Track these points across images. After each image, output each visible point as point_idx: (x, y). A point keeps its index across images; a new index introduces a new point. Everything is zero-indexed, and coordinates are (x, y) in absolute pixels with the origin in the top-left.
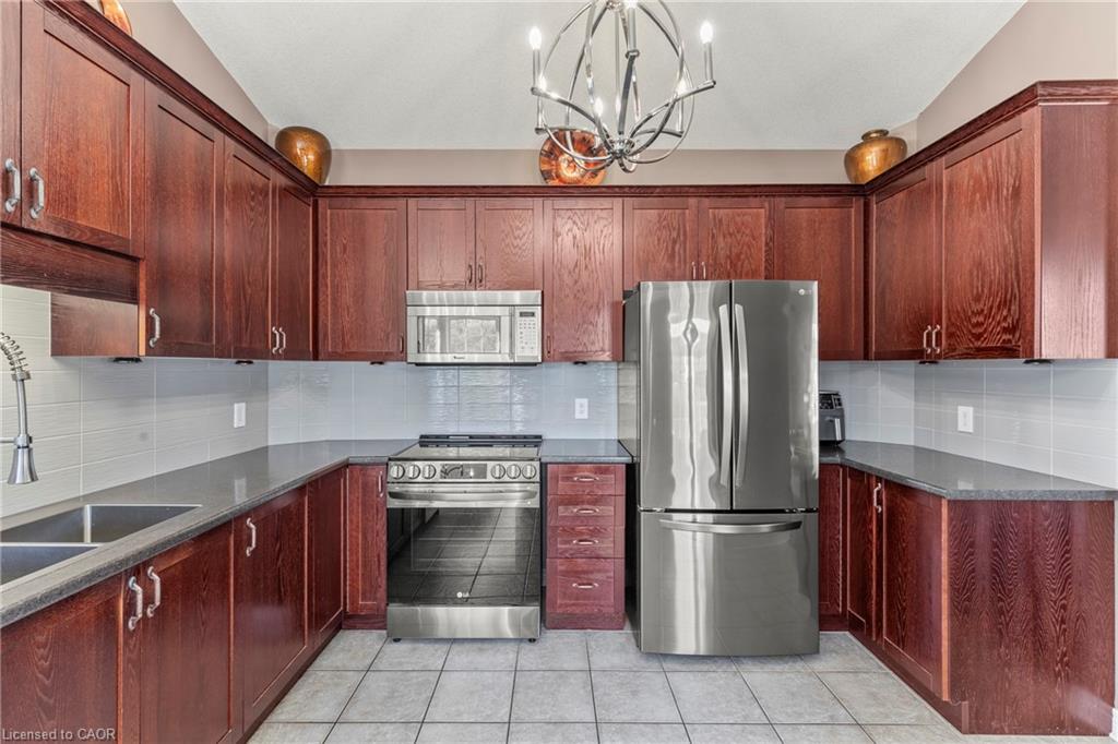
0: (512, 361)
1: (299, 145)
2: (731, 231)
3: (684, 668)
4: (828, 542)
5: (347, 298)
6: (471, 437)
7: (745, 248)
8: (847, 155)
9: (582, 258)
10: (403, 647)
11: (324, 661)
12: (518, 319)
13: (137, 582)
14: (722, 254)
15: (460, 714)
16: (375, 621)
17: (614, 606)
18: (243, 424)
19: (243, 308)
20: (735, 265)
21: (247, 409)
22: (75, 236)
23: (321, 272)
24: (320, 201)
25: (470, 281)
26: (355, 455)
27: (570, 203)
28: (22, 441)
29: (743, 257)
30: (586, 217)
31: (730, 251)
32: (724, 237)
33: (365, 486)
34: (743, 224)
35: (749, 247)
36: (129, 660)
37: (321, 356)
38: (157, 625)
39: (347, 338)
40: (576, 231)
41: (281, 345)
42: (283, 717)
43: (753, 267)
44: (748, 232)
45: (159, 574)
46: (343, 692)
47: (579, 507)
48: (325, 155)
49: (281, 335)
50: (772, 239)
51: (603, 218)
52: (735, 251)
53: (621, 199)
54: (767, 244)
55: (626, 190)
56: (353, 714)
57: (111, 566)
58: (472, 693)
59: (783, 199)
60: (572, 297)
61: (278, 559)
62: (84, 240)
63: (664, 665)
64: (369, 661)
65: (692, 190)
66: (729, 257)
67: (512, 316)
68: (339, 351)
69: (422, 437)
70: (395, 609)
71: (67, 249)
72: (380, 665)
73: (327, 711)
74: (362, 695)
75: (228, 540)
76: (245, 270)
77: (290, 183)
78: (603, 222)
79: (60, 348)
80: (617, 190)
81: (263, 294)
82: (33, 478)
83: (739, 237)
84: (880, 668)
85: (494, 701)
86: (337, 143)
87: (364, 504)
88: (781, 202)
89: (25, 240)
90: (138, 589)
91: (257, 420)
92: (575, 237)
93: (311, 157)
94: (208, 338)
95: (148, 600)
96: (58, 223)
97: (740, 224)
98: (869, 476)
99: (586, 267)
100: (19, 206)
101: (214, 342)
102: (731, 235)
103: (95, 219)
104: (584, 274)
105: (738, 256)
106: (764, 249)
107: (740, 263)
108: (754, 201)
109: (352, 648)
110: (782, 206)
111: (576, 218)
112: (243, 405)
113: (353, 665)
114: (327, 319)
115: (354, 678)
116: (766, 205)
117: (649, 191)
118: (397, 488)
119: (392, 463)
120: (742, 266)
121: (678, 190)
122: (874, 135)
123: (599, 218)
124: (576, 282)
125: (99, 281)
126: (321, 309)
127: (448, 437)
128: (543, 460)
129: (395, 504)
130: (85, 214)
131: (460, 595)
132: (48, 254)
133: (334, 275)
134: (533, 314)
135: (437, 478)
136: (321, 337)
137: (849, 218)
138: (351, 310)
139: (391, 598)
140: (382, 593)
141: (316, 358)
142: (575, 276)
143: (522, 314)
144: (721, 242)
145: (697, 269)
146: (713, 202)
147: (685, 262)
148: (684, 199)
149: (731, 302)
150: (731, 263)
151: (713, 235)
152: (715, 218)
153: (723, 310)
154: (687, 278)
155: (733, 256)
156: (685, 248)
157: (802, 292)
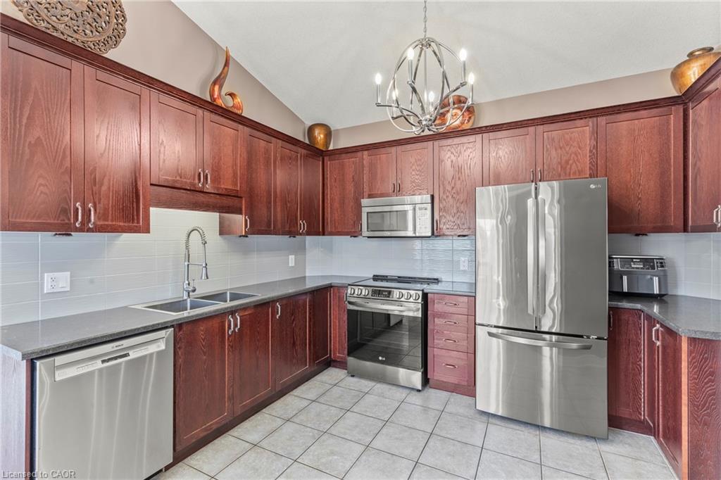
0: (414, 235)
1: (317, 132)
2: (561, 145)
3: (503, 424)
4: (631, 366)
5: (336, 205)
6: (399, 277)
7: (573, 155)
8: (672, 73)
9: (457, 173)
10: (354, 380)
11: (318, 378)
12: (418, 212)
13: (232, 317)
14: (555, 161)
15: (366, 411)
16: (342, 365)
17: (467, 381)
18: (293, 265)
19: (286, 213)
20: (565, 168)
21: (295, 259)
22: (220, 192)
23: (326, 192)
24: (325, 158)
25: (394, 191)
26: (335, 282)
27: (449, 141)
28: (204, 265)
29: (571, 162)
30: (459, 148)
31: (561, 159)
32: (556, 150)
33: (339, 297)
34: (571, 139)
35: (576, 154)
36: (229, 345)
37: (326, 233)
38: (239, 336)
39: (337, 224)
40: (453, 157)
41: (304, 229)
42: (295, 394)
43: (580, 168)
44: (575, 144)
45: (240, 317)
46: (321, 391)
47: (446, 320)
48: (329, 133)
49: (304, 224)
50: (596, 147)
51: (469, 148)
52: (564, 158)
53: (481, 135)
54: (591, 151)
55: (484, 129)
56: (321, 400)
57: (222, 309)
58: (376, 405)
59: (604, 118)
60: (450, 197)
61: (293, 323)
62: (223, 193)
63: (490, 419)
64: (337, 382)
65: (530, 122)
66: (560, 163)
67: (414, 209)
68: (333, 230)
69: (374, 276)
70: (351, 361)
71: (218, 197)
72: (340, 384)
73: (312, 396)
74: (328, 394)
75: (268, 309)
76: (287, 195)
77: (309, 152)
78: (469, 150)
79: (222, 233)
80: (477, 130)
81: (296, 206)
82: (207, 278)
83: (567, 149)
84: (664, 463)
85: (385, 411)
86: (334, 126)
87: (339, 306)
88: (602, 120)
89: (206, 196)
90: (232, 320)
91: (301, 264)
92: (452, 161)
93: (322, 136)
94: (269, 226)
95: (236, 325)
96: (214, 188)
97: (569, 139)
98: (654, 319)
99: (459, 179)
100: (203, 185)
101: (272, 228)
102: (561, 148)
103: (227, 185)
104: (458, 183)
105: (567, 162)
106: (588, 155)
107: (569, 166)
108: (579, 122)
109: (332, 375)
110: (604, 123)
111: (453, 150)
112: (293, 256)
113: (330, 382)
114: (328, 216)
115: (328, 387)
116: (591, 124)
117: (500, 127)
118: (352, 300)
119: (349, 287)
120: (570, 169)
121: (519, 124)
122: (697, 53)
123: (467, 148)
124: (453, 188)
125: (228, 207)
126: (326, 210)
127: (387, 276)
128: (425, 291)
129: (351, 307)
130: (223, 184)
131: (380, 358)
132: (212, 200)
133: (331, 194)
134: (426, 209)
135: (370, 296)
136: (325, 224)
137: (668, 123)
138: (339, 210)
139: (349, 354)
140: (346, 352)
141: (324, 234)
142: (453, 185)
143: (420, 209)
144: (554, 153)
145: (535, 174)
146: (546, 127)
147: (526, 169)
148: (525, 129)
149: (536, 197)
150: (561, 167)
151: (547, 150)
152: (548, 138)
153: (530, 202)
154: (528, 180)
155: (563, 162)
156: (526, 161)
157: (592, 186)
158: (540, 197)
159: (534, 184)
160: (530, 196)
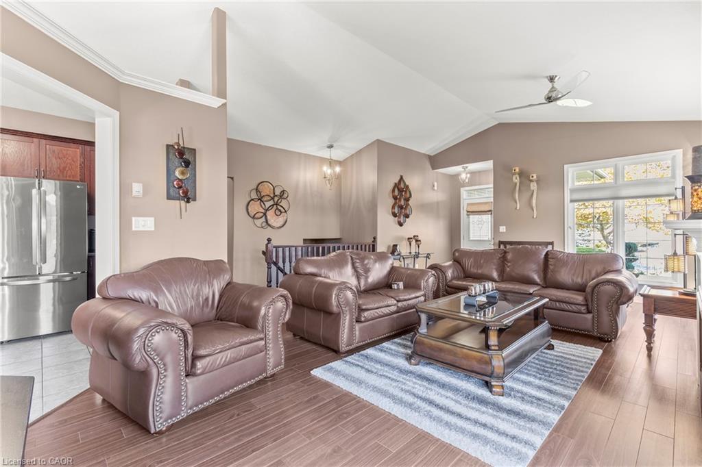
2: (60, 157)
7: (68, 165)
14: (55, 166)
20: (63, 172)
29: (67, 169)
31: (60, 166)
32: (56, 159)
34: (67, 154)
35: (70, 165)
43: (73, 174)
44: (70, 158)
50: (84, 163)
52: (62, 166)
54: (80, 165)
59: (89, 146)
65: (34, 135)
66: (59, 168)
83: (65, 160)
88: (88, 148)
97: (65, 154)
105: (64, 168)
106: (79, 167)
107: (66, 171)
108: (73, 145)
110: (89, 150)
116: (80, 148)
117: (6, 131)
120: (67, 174)
121: (26, 134)
144: (54, 161)
145: (39, 172)
146: (48, 142)
147: (31, 168)
148: (31, 139)
149: (39, 188)
150: (60, 171)
151: (49, 158)
152: (50, 150)
153: (34, 192)
154: (33, 175)
155: (61, 168)
156: (31, 162)
157: (78, 187)
158: (42, 189)
159: (37, 180)
160: (34, 187)
